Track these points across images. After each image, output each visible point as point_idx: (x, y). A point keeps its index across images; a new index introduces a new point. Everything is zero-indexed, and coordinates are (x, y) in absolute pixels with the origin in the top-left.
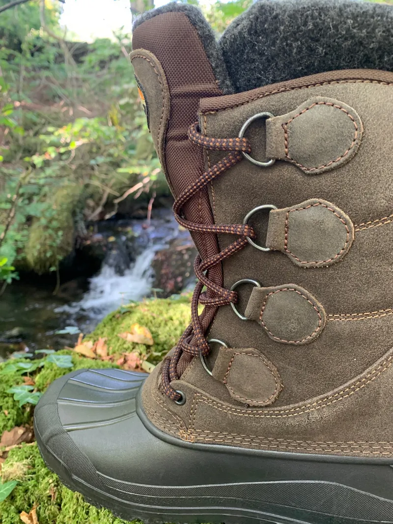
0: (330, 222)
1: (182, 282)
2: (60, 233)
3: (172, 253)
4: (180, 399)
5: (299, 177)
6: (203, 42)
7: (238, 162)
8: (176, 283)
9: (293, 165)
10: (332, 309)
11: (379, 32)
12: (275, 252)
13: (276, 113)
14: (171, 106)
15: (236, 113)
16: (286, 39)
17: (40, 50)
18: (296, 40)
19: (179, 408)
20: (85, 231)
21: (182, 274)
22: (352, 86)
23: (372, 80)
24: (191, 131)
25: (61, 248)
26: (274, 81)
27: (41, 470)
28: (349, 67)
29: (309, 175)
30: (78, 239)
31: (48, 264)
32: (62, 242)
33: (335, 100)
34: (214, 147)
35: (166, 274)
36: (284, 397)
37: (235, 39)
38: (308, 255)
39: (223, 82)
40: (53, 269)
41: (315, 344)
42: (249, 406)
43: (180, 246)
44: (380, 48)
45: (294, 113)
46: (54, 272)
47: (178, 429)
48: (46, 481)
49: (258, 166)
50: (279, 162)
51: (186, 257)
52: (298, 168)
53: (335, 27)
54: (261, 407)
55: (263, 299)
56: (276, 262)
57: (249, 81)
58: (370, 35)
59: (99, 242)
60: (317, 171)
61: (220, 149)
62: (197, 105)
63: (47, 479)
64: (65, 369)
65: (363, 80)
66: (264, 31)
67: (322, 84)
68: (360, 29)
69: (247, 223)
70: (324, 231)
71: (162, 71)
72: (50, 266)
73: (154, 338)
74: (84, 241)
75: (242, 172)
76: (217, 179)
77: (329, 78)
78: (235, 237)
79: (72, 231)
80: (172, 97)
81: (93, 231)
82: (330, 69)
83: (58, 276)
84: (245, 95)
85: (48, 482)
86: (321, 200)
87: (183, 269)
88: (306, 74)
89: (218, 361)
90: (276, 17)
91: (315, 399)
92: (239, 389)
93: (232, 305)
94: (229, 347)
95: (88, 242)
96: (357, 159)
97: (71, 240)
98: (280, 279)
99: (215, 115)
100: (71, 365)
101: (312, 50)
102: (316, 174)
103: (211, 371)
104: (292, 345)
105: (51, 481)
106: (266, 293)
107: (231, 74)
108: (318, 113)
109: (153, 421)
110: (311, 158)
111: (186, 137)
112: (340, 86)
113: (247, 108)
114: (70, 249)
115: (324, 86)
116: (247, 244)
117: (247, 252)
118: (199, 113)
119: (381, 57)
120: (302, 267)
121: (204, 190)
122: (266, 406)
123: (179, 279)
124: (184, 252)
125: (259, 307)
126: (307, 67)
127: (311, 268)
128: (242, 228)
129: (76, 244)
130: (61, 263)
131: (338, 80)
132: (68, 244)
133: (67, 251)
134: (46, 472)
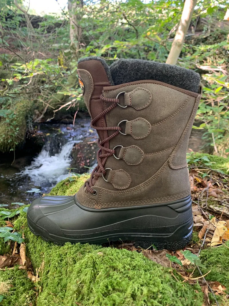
0: (144, 125)
2: (18, 129)
3: (84, 145)
4: (95, 193)
5: (134, 111)
6: (106, 70)
7: (115, 107)
9: (133, 107)
10: (146, 152)
11: (155, 71)
12: (128, 135)
13: (127, 92)
14: (94, 88)
15: (115, 92)
16: (130, 71)
17: (11, 17)
18: (132, 71)
19: (94, 196)
20: (32, 129)
22: (148, 85)
23: (153, 83)
24: (101, 97)
25: (17, 138)
26: (126, 82)
27: (20, 287)
28: (147, 79)
29: (137, 110)
30: (28, 133)
31: (9, 146)
32: (18, 134)
33: (144, 88)
34: (109, 101)
36: (133, 184)
37: (114, 70)
38: (138, 135)
39: (111, 82)
41: (141, 164)
42: (121, 190)
44: (155, 75)
45: (132, 92)
46: (12, 152)
47: (94, 205)
48: (24, 296)
49: (122, 108)
50: (128, 106)
52: (134, 108)
53: (143, 68)
54: (125, 189)
55: (124, 152)
56: (128, 138)
57: (118, 81)
58: (153, 71)
60: (140, 109)
61: (111, 102)
62: (102, 89)
65: (151, 83)
66: (123, 68)
67: (140, 83)
68: (150, 69)
69: (119, 126)
70: (142, 128)
71: (92, 77)
72: (10, 148)
74: (32, 134)
75: (117, 110)
76: (109, 112)
77: (142, 82)
78: (115, 131)
79: (25, 128)
80: (95, 86)
81: (37, 129)
82: (142, 79)
84: (117, 86)
86: (141, 118)
87: (91, 155)
88: (136, 80)
89: (109, 176)
90: (127, 65)
91: (142, 183)
92: (117, 184)
93: (114, 155)
94: (113, 170)
95: (34, 135)
96: (151, 105)
97: (24, 134)
98: (129, 144)
99: (108, 92)
101: (137, 74)
102: (140, 110)
103: (106, 180)
104: (134, 165)
105: (27, 296)
106: (125, 149)
107: (114, 80)
108: (139, 92)
109: (83, 205)
110: (138, 105)
111: (99, 98)
112: (145, 84)
113: (118, 90)
114: (23, 139)
115: (141, 84)
116: (119, 133)
117: (119, 136)
118: (103, 91)
119: (156, 77)
120: (137, 139)
121: (104, 116)
122: (126, 189)
124: (92, 145)
125: (123, 154)
126: (136, 78)
127: (139, 139)
128: (118, 128)
129: (26, 136)
130: (17, 147)
131: (144, 83)
132: (22, 136)
133: (20, 140)
134: (23, 289)
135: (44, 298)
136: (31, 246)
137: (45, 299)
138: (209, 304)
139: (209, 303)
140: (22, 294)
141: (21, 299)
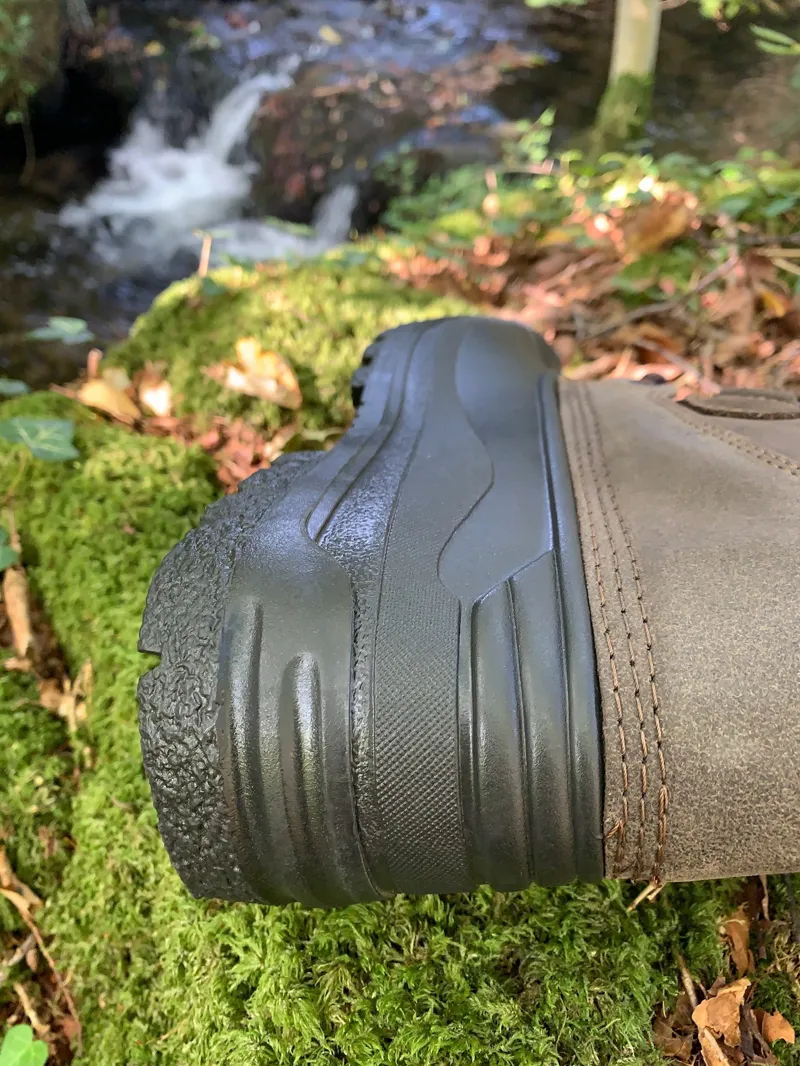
1: (325, 179)
2: (25, 20)
3: (302, 103)
8: (309, 181)
20: (87, 21)
21: (325, 160)
25: (28, 63)
27: (10, 745)
30: (70, 41)
32: (31, 45)
35: (287, 157)
40: (13, 117)
46: (17, 126)
48: (27, 780)
51: (336, 116)
59: (122, 53)
63: (28, 773)
64: (55, 464)
72: (7, 110)
73: (302, 384)
74: (86, 47)
79: (55, 17)
81: (108, 20)
83: (29, 139)
85: (32, 782)
87: (326, 147)
95: (96, 53)
97: (53, 43)
100: (72, 453)
105: (39, 781)
114: (53, 67)
123: (318, 172)
124: (331, 103)
129: (65, 56)
130: (35, 105)
132: (46, 53)
133: (43, 72)
134: (24, 752)
135: (91, 810)
136: (46, 579)
137: (98, 816)
138: (762, 916)
139: (766, 915)
140: (20, 768)
141: (18, 788)
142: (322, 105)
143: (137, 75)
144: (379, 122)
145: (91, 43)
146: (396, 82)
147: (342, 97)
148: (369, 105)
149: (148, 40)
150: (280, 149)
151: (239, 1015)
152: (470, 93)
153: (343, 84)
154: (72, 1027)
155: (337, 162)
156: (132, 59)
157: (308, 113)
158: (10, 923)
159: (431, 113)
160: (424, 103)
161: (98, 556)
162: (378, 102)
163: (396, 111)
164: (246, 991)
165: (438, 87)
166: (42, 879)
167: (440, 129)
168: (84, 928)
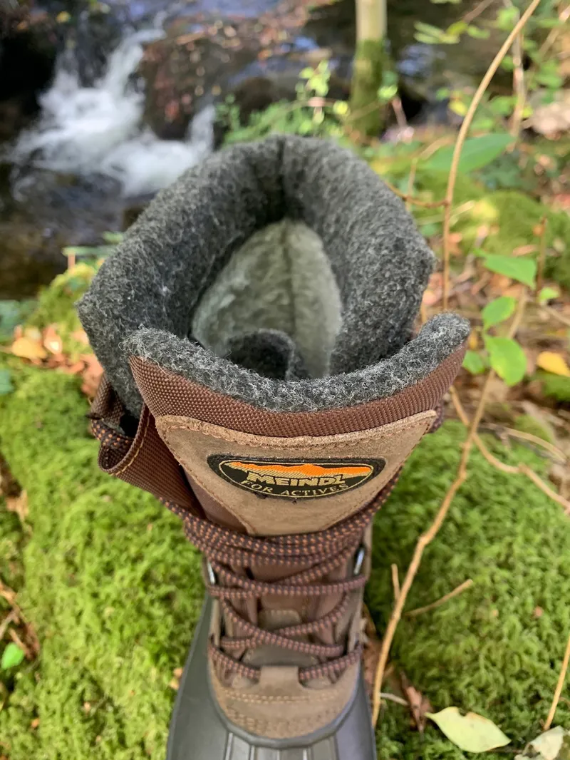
1: (193, 103)
3: (171, 50)
8: (181, 107)
21: (190, 90)
30: (3, 19)
35: (164, 90)
43: (183, 34)
51: (195, 57)
59: (42, 24)
74: (15, 22)
87: (190, 81)
95: (23, 26)
100: (10, 388)
123: (187, 99)
142: (184, 50)
143: (53, 39)
144: (225, 59)
145: (18, 19)
146: (235, 26)
147: (198, 42)
148: (217, 46)
149: (58, 12)
150: (159, 85)
151: (78, 622)
152: (288, 30)
153: (198, 32)
154: (37, 646)
155: (199, 91)
156: (49, 26)
157: (176, 57)
158: (4, 605)
159: (261, 49)
160: (256, 41)
161: (26, 438)
162: (223, 43)
163: (236, 50)
164: (80, 613)
165: (265, 28)
166: (17, 585)
167: (269, 59)
168: (34, 603)
